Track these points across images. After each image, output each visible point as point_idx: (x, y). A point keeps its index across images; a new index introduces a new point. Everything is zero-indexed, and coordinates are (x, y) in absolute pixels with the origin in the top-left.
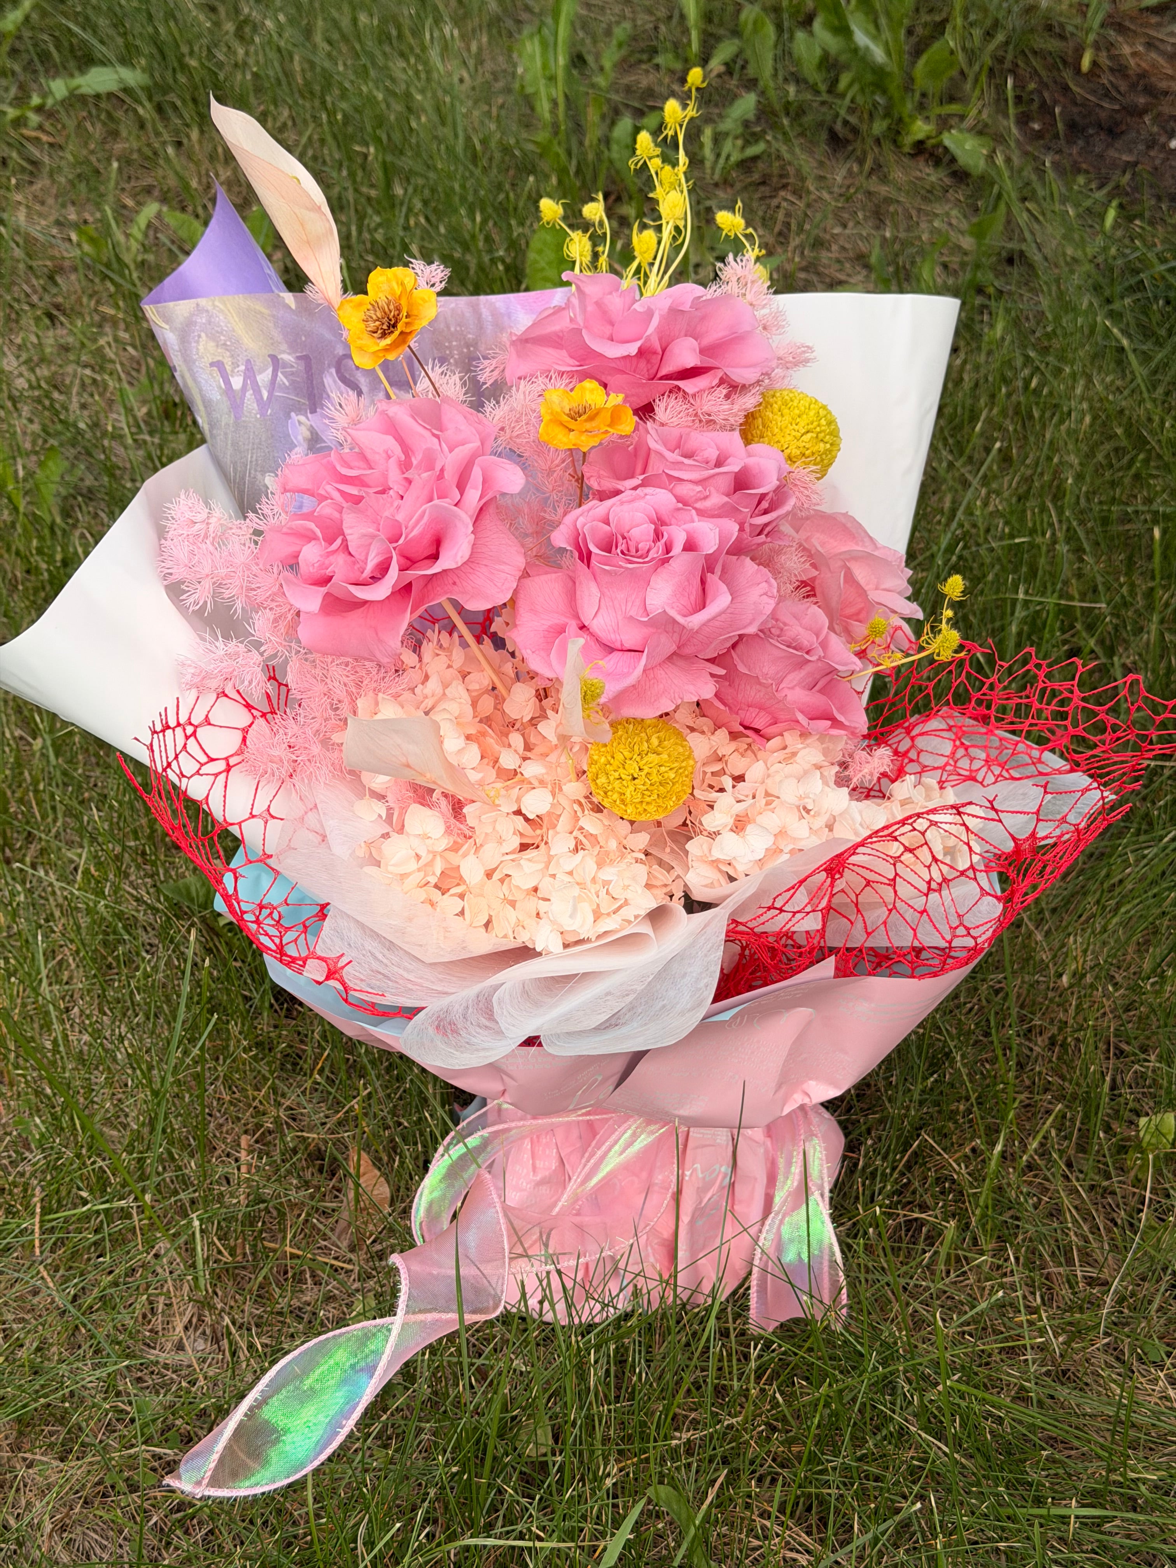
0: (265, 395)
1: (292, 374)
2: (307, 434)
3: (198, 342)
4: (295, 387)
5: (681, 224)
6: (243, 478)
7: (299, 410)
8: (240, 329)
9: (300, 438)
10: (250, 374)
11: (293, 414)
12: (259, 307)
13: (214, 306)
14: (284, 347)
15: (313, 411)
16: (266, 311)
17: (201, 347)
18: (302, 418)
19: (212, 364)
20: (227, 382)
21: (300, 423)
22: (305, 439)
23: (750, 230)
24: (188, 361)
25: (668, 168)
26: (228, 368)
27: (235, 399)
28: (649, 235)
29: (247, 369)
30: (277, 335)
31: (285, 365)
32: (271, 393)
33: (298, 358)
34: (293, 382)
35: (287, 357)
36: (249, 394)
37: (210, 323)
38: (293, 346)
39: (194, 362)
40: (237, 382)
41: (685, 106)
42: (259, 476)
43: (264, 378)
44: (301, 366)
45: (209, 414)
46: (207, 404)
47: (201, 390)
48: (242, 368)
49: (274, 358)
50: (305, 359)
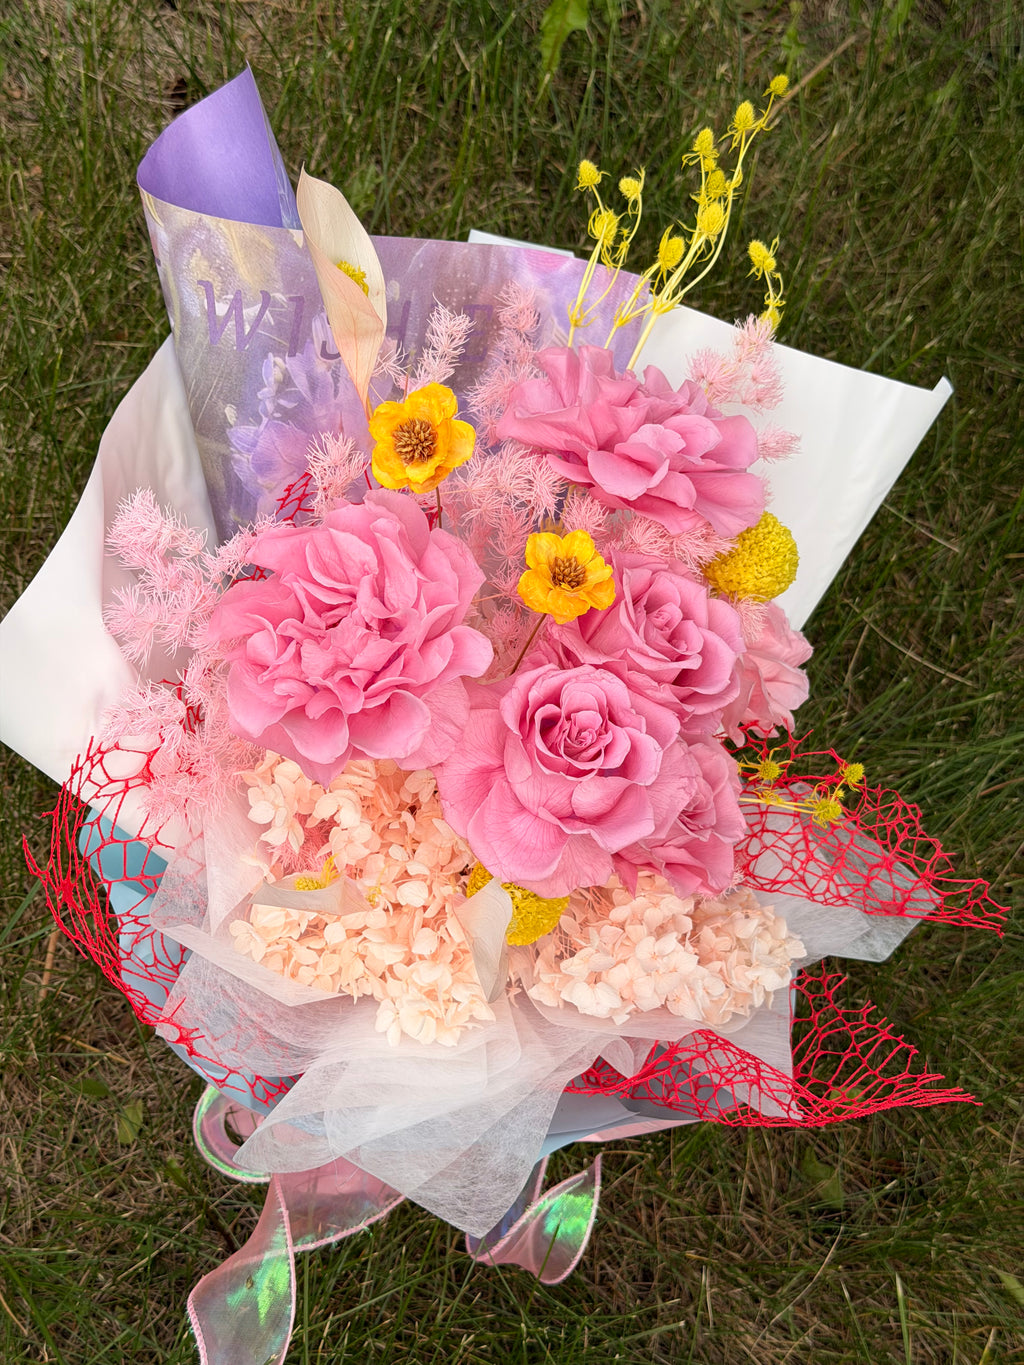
0: (247, 329)
1: (281, 314)
2: (280, 376)
3: (191, 255)
4: (279, 328)
5: (713, 240)
6: (203, 397)
7: (278, 352)
8: (238, 257)
9: (272, 379)
10: (237, 305)
11: (270, 355)
12: (265, 240)
13: (218, 227)
14: (279, 285)
15: (292, 355)
16: (271, 247)
17: (193, 261)
18: (279, 360)
19: (200, 282)
20: (212, 305)
21: (275, 364)
22: (276, 381)
23: (778, 275)
24: (175, 265)
25: (720, 174)
26: (216, 293)
27: (215, 325)
28: (678, 242)
29: (235, 299)
30: (276, 274)
31: (276, 303)
32: (253, 329)
33: (291, 299)
34: (279, 323)
35: (279, 297)
36: (231, 324)
37: (209, 242)
38: (288, 287)
39: (183, 271)
40: (221, 309)
41: (758, 115)
42: (220, 403)
43: (250, 312)
44: (292, 307)
45: (184, 324)
46: (185, 316)
47: (181, 300)
48: (231, 297)
49: (266, 297)
50: (298, 301)
